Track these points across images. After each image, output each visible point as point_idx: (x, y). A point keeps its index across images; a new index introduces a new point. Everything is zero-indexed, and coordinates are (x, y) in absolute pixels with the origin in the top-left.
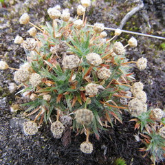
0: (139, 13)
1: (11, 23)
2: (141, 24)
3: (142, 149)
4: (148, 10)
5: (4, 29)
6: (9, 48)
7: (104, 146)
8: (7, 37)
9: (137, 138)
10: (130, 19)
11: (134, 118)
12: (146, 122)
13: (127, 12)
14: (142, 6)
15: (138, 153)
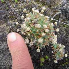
0: (59, 14)
1: (19, 10)
2: (60, 18)
3: (53, 56)
4: (63, 14)
5: (17, 12)
6: (18, 18)
7: (42, 53)
8: (17, 15)
9: (52, 52)
10: (56, 16)
11: (52, 46)
12: (56, 48)
13: (56, 13)
14: (61, 12)
15: (52, 56)
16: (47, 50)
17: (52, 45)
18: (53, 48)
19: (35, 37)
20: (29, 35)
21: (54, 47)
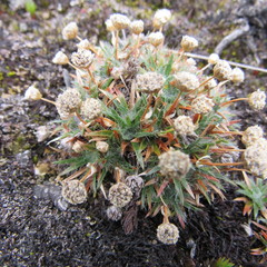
1: (45, 42)
2: (245, 55)
3: (256, 251)
4: (256, 36)
5: (34, 49)
6: (40, 77)
7: (191, 241)
8: (38, 61)
9: (249, 230)
11: (241, 196)
13: (223, 37)
14: (247, 28)
16: (214, 226)
17: (240, 191)
18: (247, 207)
19: (138, 152)
20: (102, 146)
21: (250, 200)
